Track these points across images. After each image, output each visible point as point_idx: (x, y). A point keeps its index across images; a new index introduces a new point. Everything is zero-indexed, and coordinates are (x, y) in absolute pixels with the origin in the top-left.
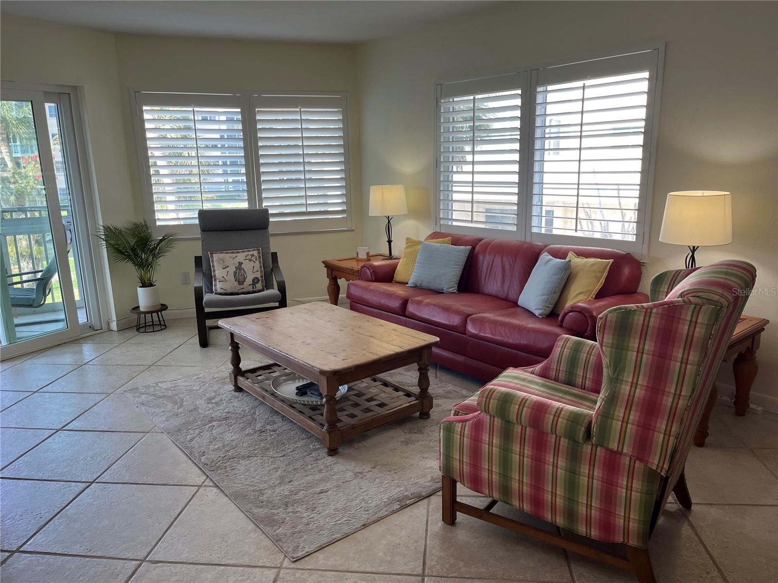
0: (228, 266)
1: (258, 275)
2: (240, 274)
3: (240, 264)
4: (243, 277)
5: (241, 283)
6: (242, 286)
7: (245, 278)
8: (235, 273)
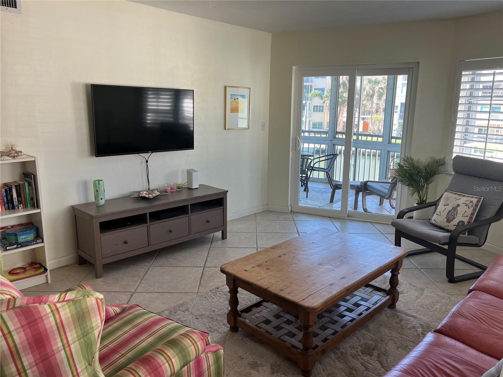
0: (448, 205)
1: (466, 220)
2: (452, 214)
3: (458, 205)
4: (453, 217)
5: (449, 221)
6: (448, 224)
7: (454, 218)
8: (450, 211)
